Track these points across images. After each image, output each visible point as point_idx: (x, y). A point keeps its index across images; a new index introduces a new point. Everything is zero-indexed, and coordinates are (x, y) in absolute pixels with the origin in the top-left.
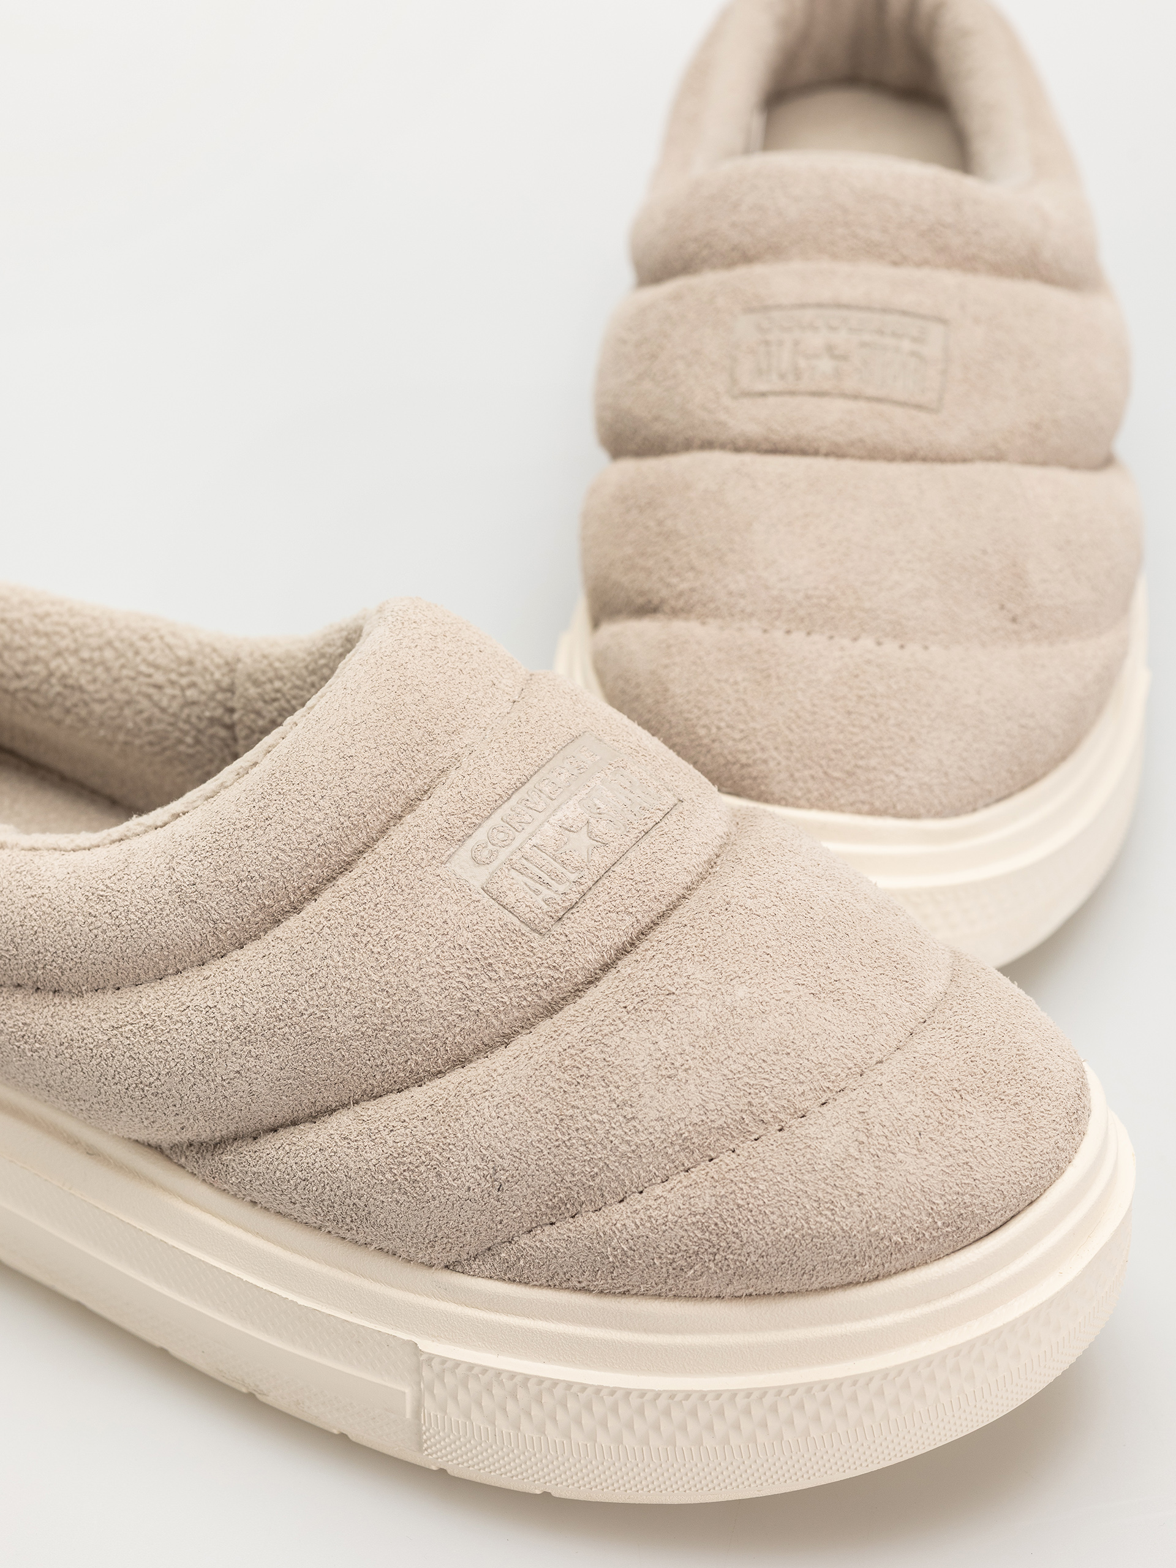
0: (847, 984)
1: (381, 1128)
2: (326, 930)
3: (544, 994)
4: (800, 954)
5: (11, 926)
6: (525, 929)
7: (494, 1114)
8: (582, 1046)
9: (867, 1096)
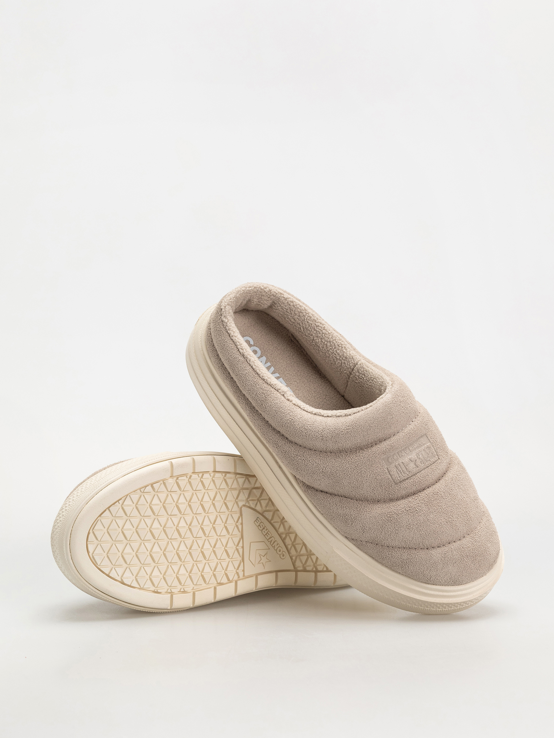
0: (455, 522)
1: (344, 507)
2: (350, 462)
3: (390, 496)
4: (448, 511)
5: (283, 422)
6: (392, 481)
7: (369, 518)
8: (393, 513)
9: (448, 550)
